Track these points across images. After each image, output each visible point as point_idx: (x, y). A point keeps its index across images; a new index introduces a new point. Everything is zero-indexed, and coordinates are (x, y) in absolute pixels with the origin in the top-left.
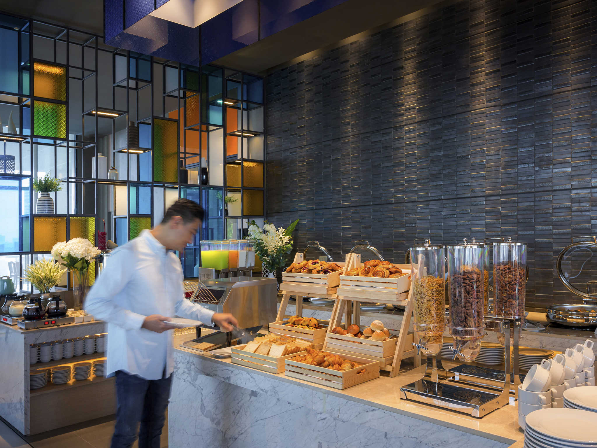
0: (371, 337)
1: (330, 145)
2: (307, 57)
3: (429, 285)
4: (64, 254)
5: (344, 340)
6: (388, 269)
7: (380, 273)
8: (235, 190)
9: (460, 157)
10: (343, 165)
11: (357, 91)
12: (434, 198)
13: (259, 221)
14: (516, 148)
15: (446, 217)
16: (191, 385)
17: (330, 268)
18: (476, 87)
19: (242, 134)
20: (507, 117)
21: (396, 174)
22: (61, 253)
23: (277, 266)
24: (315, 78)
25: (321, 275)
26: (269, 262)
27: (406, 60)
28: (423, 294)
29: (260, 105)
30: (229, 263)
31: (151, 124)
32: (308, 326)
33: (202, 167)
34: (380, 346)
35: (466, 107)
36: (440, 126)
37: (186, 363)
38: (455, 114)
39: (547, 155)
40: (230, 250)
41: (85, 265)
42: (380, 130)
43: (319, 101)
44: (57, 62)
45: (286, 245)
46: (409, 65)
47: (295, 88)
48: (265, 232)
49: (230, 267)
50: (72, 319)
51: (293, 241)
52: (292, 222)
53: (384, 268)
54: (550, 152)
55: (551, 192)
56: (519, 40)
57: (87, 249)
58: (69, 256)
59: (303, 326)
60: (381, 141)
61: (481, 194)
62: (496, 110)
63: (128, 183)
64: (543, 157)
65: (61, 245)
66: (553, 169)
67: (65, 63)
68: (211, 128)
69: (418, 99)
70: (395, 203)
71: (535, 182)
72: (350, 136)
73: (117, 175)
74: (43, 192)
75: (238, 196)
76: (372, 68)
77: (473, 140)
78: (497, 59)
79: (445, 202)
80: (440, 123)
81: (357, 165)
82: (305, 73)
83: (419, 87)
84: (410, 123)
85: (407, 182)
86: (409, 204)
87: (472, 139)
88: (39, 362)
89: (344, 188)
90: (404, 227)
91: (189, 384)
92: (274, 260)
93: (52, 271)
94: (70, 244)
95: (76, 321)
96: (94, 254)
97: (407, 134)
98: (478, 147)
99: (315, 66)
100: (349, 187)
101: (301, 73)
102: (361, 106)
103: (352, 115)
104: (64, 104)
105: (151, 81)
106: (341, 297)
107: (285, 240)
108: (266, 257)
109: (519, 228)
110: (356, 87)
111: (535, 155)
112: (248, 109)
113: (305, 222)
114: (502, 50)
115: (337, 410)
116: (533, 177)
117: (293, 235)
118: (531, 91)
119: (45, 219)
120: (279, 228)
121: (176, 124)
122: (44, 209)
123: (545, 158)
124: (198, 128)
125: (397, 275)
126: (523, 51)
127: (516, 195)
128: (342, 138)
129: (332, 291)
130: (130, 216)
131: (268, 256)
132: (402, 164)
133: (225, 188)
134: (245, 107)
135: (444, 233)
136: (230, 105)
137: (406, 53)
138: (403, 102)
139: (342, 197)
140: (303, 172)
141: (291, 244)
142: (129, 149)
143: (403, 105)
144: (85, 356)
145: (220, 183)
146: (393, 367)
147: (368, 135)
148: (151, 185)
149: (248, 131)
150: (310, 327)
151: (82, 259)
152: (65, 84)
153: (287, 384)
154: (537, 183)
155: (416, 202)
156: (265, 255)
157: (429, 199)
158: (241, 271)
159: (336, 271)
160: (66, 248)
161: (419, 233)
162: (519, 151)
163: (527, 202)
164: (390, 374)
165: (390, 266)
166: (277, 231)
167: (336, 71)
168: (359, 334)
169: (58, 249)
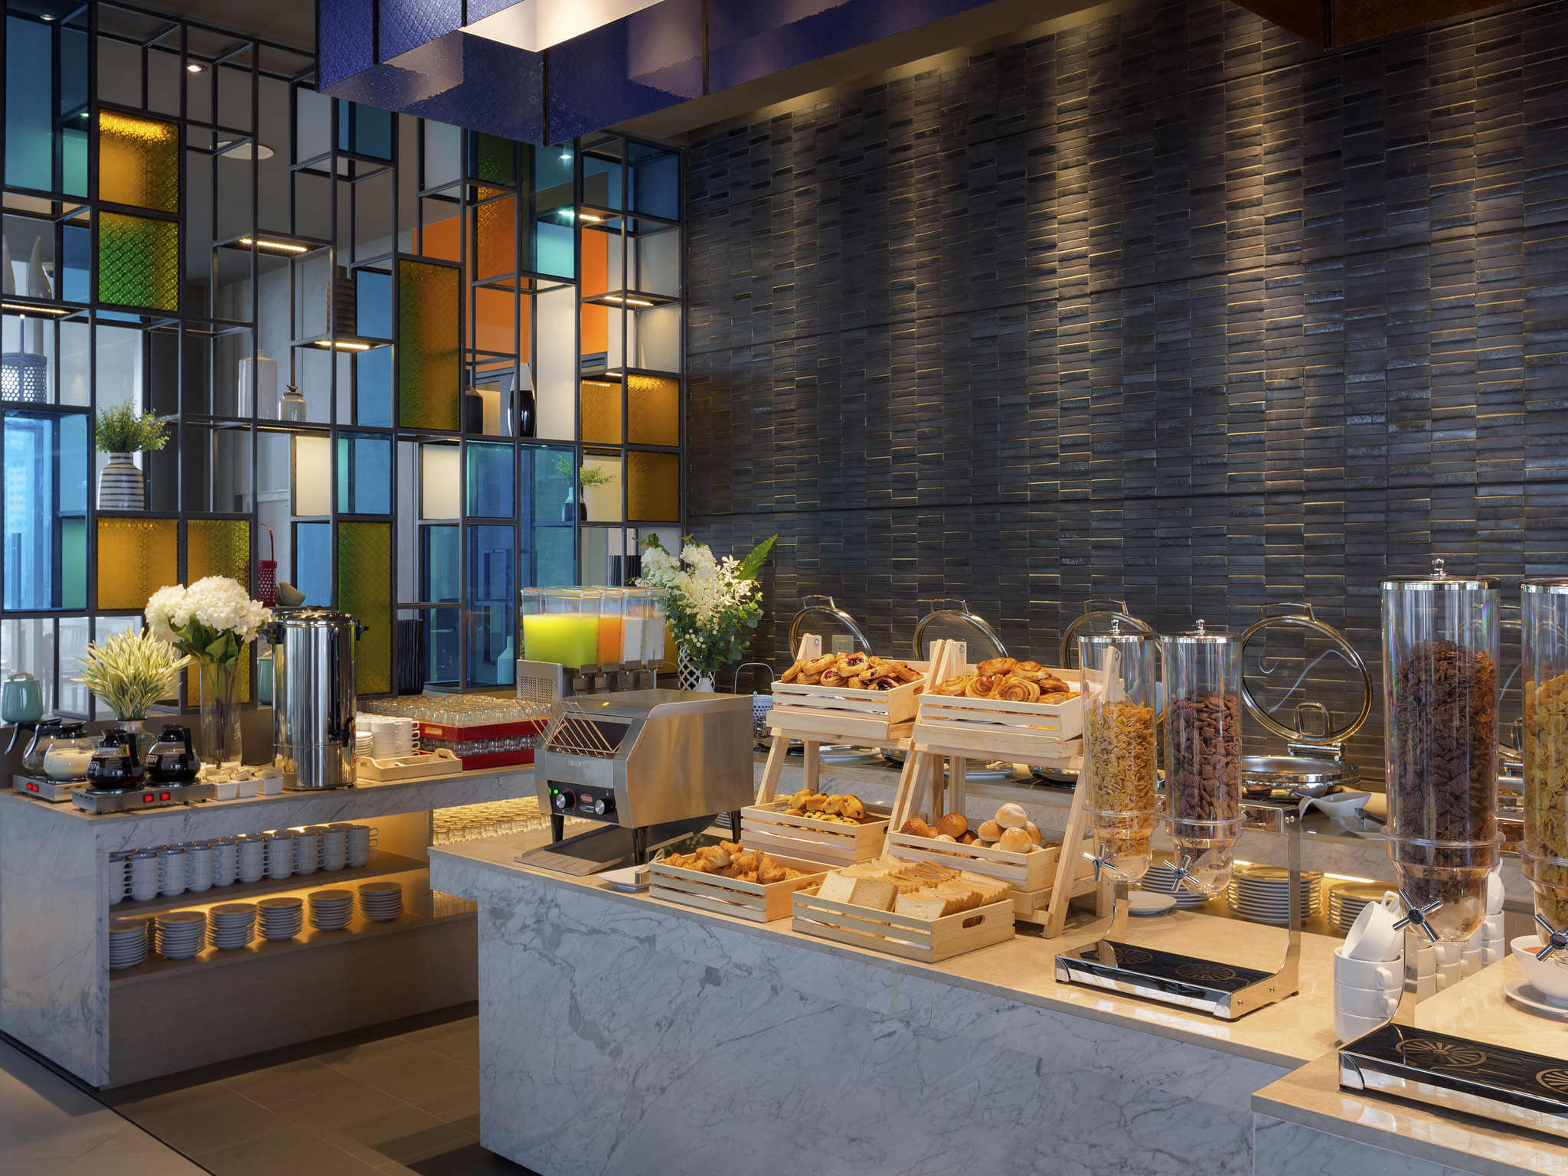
0: (998, 844)
1: (860, 341)
2: (799, 105)
3: (1123, 723)
4: (181, 617)
5: (932, 851)
6: (1037, 682)
7: (1017, 690)
8: (603, 451)
9: (1200, 389)
10: (895, 396)
11: (934, 202)
12: (1134, 493)
13: (669, 536)
14: (1343, 374)
15: (1165, 542)
16: (544, 959)
17: (892, 675)
18: (1240, 211)
19: (625, 301)
20: (1318, 295)
21: (1038, 427)
22: (173, 617)
23: (722, 659)
24: (820, 162)
25: (872, 691)
26: (700, 650)
27: (1060, 130)
28: (1107, 743)
29: (670, 223)
30: (598, 650)
31: (393, 273)
32: (839, 814)
33: (522, 389)
34: (1020, 866)
35: (1216, 260)
36: (1149, 308)
37: (536, 904)
38: (1188, 279)
39: (1418, 396)
40: (602, 616)
41: (233, 647)
42: (995, 309)
43: (834, 223)
44: (151, 108)
45: (742, 603)
46: (1070, 145)
47: (767, 183)
48: (685, 566)
49: (602, 661)
50: (211, 789)
51: (761, 593)
52: (758, 543)
53: (1025, 678)
54: (1425, 388)
55: (1428, 489)
56: (1347, 100)
57: (239, 605)
58: (194, 623)
59: (828, 816)
60: (996, 336)
61: (1254, 488)
62: (1293, 275)
63: (331, 430)
64: (1408, 399)
65: (171, 596)
66: (1432, 431)
67: (177, 113)
68: (541, 284)
69: (1093, 234)
70: (1033, 502)
71: (1387, 461)
72: (913, 321)
73: (302, 408)
74: (117, 451)
75: (612, 467)
76: (971, 145)
77: (1234, 347)
78: (1294, 144)
79: (1161, 504)
80: (1151, 301)
81: (934, 398)
82: (795, 146)
83: (1097, 202)
84: (1073, 294)
85: (1064, 447)
86: (1070, 507)
87: (1230, 345)
88: (128, 901)
89: (898, 457)
90: (1056, 566)
91: (537, 956)
92: (714, 644)
93: (151, 663)
94: (194, 593)
95: (220, 794)
96: (255, 621)
97: (1065, 322)
98: (1248, 366)
99: (820, 128)
100: (910, 456)
101: (783, 146)
102: (944, 242)
103: (921, 266)
104: (172, 222)
105: (393, 161)
106: (921, 747)
107: (740, 591)
108: (693, 636)
109: (1348, 578)
110: (930, 192)
111: (1388, 393)
112: (635, 233)
113: (791, 543)
114: (1306, 121)
115: (926, 1011)
116: (1384, 448)
117: (761, 577)
118: (1378, 230)
119: (124, 525)
120: (724, 559)
121: (455, 274)
122: (120, 497)
123: (1414, 402)
124: (512, 283)
125: (1058, 696)
126: (1359, 128)
127: (1341, 494)
128: (894, 323)
129: (900, 732)
130: (338, 519)
131: (696, 632)
132: (1051, 401)
133: (580, 447)
134: (630, 229)
135: (1160, 585)
136: (592, 222)
137: (1062, 111)
138: (1054, 238)
139: (894, 482)
140: (788, 408)
141: (757, 602)
142: (335, 339)
143: (1052, 246)
144: (239, 886)
145: (568, 434)
146: (1051, 916)
147: (961, 319)
148: (392, 435)
149: (638, 293)
150: (846, 819)
151: (227, 632)
152: (175, 169)
153: (802, 951)
154: (1393, 465)
155: (1086, 500)
156: (691, 631)
157: (1120, 495)
158: (630, 671)
159: (907, 682)
160: (183, 602)
161: (1095, 582)
162: (1347, 382)
163: (1371, 512)
164: (1042, 931)
165: (1041, 674)
166: (719, 567)
167: (876, 146)
168: (967, 837)
169: (165, 605)
